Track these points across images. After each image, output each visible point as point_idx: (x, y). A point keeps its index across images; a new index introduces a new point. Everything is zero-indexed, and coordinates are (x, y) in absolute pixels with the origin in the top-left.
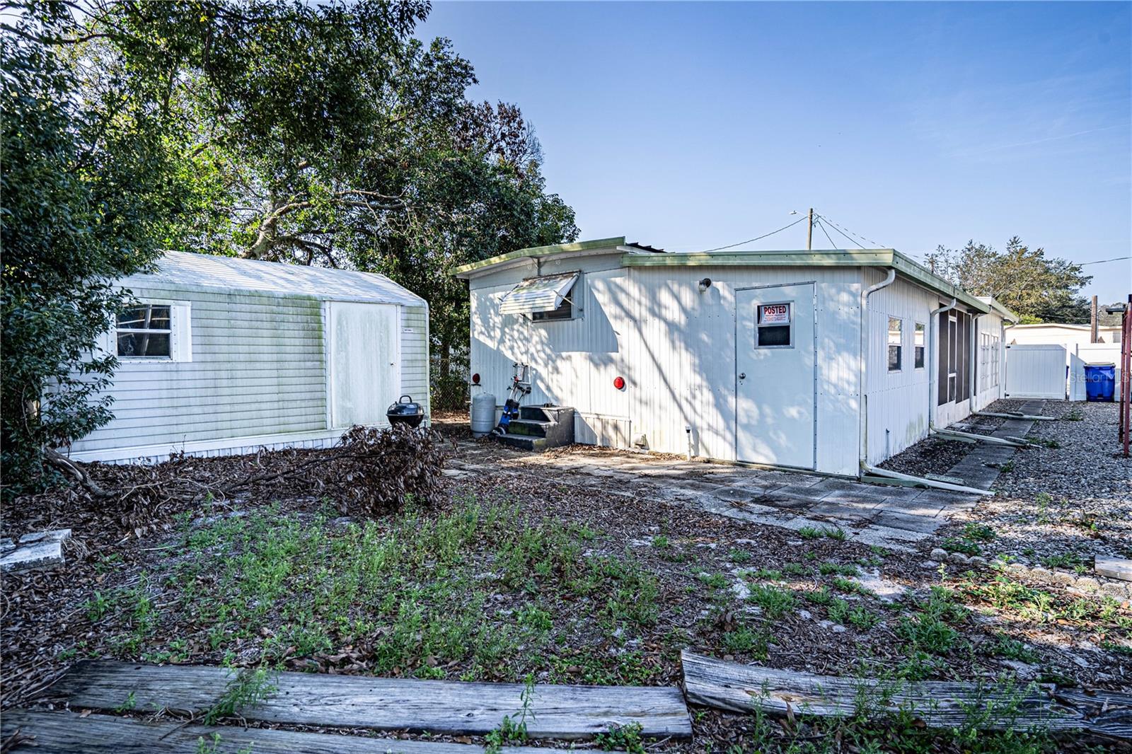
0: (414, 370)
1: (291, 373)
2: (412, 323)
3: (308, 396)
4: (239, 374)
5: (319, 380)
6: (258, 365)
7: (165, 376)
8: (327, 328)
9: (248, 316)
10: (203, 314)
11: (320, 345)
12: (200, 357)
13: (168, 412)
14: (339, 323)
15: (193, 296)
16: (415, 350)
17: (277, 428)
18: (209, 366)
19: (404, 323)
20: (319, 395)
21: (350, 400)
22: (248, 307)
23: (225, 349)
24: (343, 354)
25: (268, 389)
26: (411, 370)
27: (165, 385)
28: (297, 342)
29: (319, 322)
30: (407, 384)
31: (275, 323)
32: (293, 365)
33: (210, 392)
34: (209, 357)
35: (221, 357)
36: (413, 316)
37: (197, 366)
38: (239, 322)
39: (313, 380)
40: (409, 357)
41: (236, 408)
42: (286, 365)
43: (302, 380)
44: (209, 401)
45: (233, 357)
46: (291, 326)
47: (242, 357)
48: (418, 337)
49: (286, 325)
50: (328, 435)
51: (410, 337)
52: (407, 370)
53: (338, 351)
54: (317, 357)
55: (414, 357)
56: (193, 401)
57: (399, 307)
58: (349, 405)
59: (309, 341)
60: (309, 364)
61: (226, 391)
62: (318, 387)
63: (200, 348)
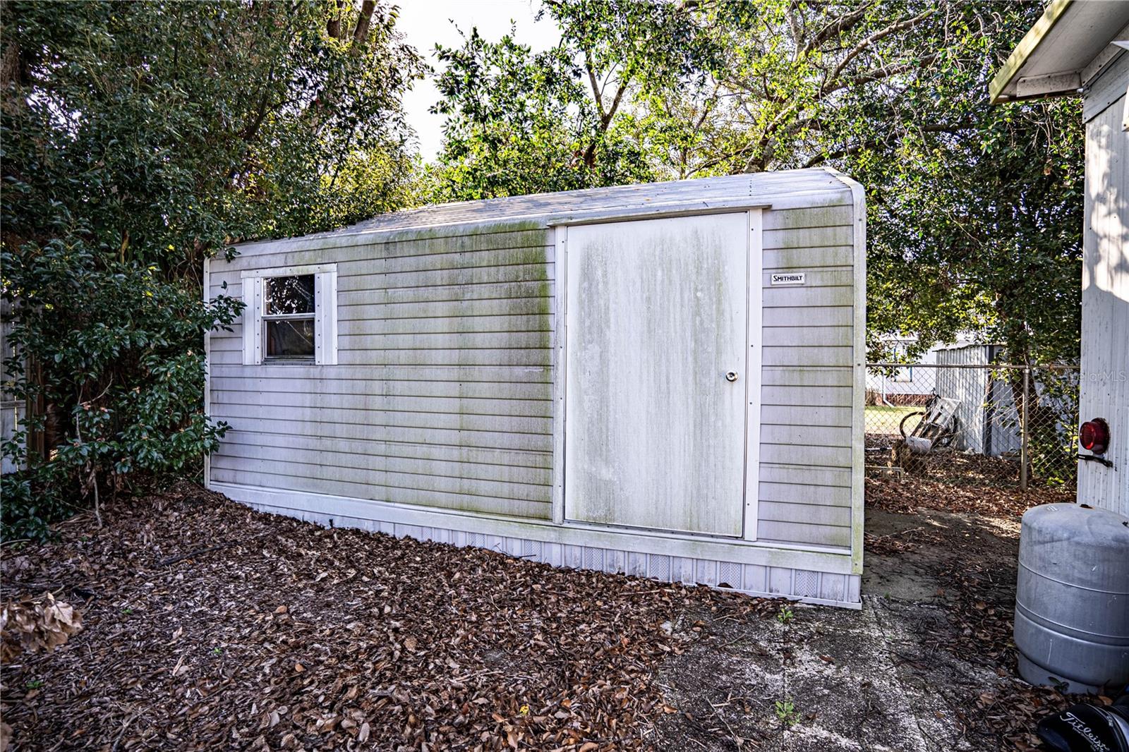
0: (808, 396)
1: (484, 390)
2: (804, 257)
3: (517, 441)
4: (399, 387)
5: (537, 407)
6: (428, 373)
7: (308, 386)
8: (557, 289)
9: (411, 279)
10: (351, 283)
11: (544, 330)
12: (348, 358)
13: (313, 443)
14: (587, 273)
15: (340, 255)
16: (810, 336)
17: (456, 500)
18: (359, 372)
19: (773, 259)
20: (538, 441)
21: (607, 462)
22: (411, 263)
23: (379, 341)
24: (595, 349)
25: (443, 420)
26: (796, 396)
27: (308, 400)
28: (496, 323)
29: (543, 278)
30: (782, 434)
31: (458, 285)
32: (489, 373)
33: (359, 416)
34: (358, 357)
35: (374, 356)
36: (804, 237)
37: (345, 372)
38: (400, 292)
39: (527, 408)
40: (792, 357)
41: (395, 449)
42: (476, 373)
43: (506, 406)
44: (358, 432)
45: (391, 356)
46: (485, 291)
47: (404, 356)
48: (827, 296)
49: (477, 291)
50: (552, 535)
51: (796, 296)
52: (780, 395)
53: (583, 343)
54: (536, 355)
55: (808, 356)
56: (340, 430)
57: (757, 217)
58: (606, 474)
59: (521, 322)
60: (520, 372)
61: (379, 418)
62: (537, 424)
63: (346, 342)
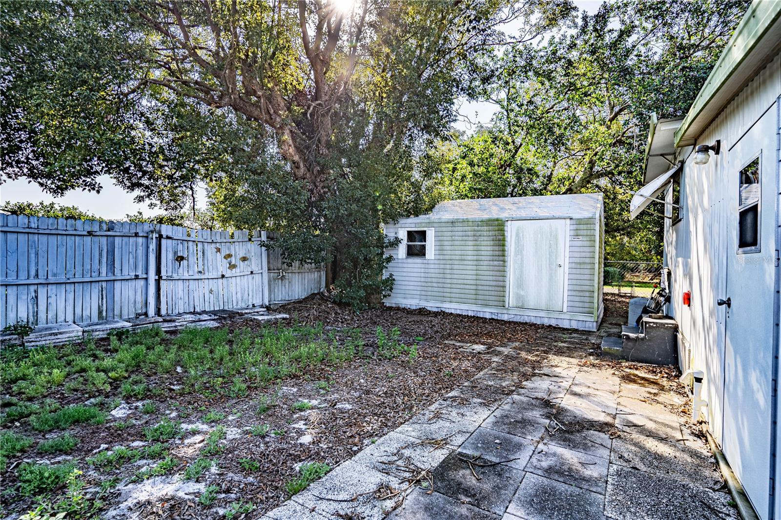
0: (582, 271)
1: (484, 268)
2: (581, 232)
3: (494, 283)
4: (456, 267)
5: (501, 273)
6: (466, 262)
7: (423, 266)
8: (508, 239)
9: (461, 234)
10: (440, 234)
11: (504, 251)
12: (438, 257)
13: (424, 284)
14: (517, 235)
15: (436, 225)
16: (583, 255)
17: (474, 301)
18: (442, 262)
19: (573, 233)
20: (501, 284)
21: (523, 290)
22: (461, 229)
23: (449, 252)
24: (519, 257)
25: (470, 277)
26: (578, 271)
27: (423, 270)
28: (489, 248)
29: (504, 235)
30: (574, 282)
31: (476, 237)
32: (486, 263)
33: (441, 276)
34: (441, 257)
35: (447, 257)
36: (582, 227)
37: (436, 262)
38: (457, 238)
39: (498, 273)
40: (578, 260)
41: (454, 286)
42: (482, 263)
43: (491, 273)
44: (441, 281)
45: (453, 257)
46: (485, 238)
47: (458, 257)
48: (588, 243)
49: (482, 238)
50: (505, 311)
51: (579, 244)
52: (574, 271)
53: (516, 255)
54: (501, 258)
55: (582, 260)
56: (434, 280)
57: (568, 221)
58: (522, 293)
59: (496, 248)
60: (496, 263)
61: (449, 276)
62: (501, 278)
63: (437, 252)
